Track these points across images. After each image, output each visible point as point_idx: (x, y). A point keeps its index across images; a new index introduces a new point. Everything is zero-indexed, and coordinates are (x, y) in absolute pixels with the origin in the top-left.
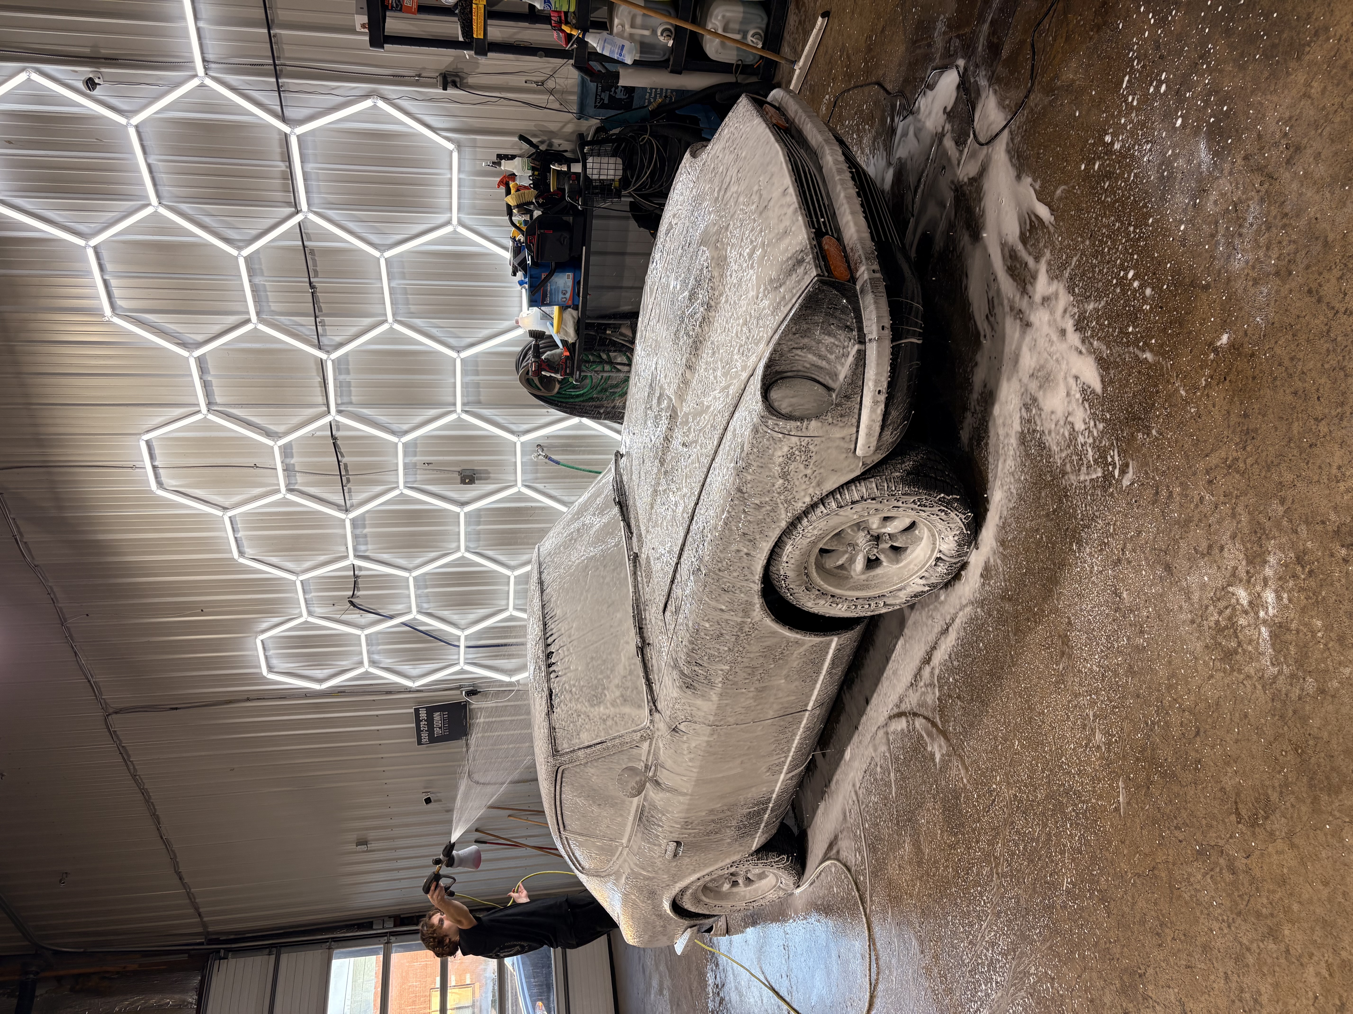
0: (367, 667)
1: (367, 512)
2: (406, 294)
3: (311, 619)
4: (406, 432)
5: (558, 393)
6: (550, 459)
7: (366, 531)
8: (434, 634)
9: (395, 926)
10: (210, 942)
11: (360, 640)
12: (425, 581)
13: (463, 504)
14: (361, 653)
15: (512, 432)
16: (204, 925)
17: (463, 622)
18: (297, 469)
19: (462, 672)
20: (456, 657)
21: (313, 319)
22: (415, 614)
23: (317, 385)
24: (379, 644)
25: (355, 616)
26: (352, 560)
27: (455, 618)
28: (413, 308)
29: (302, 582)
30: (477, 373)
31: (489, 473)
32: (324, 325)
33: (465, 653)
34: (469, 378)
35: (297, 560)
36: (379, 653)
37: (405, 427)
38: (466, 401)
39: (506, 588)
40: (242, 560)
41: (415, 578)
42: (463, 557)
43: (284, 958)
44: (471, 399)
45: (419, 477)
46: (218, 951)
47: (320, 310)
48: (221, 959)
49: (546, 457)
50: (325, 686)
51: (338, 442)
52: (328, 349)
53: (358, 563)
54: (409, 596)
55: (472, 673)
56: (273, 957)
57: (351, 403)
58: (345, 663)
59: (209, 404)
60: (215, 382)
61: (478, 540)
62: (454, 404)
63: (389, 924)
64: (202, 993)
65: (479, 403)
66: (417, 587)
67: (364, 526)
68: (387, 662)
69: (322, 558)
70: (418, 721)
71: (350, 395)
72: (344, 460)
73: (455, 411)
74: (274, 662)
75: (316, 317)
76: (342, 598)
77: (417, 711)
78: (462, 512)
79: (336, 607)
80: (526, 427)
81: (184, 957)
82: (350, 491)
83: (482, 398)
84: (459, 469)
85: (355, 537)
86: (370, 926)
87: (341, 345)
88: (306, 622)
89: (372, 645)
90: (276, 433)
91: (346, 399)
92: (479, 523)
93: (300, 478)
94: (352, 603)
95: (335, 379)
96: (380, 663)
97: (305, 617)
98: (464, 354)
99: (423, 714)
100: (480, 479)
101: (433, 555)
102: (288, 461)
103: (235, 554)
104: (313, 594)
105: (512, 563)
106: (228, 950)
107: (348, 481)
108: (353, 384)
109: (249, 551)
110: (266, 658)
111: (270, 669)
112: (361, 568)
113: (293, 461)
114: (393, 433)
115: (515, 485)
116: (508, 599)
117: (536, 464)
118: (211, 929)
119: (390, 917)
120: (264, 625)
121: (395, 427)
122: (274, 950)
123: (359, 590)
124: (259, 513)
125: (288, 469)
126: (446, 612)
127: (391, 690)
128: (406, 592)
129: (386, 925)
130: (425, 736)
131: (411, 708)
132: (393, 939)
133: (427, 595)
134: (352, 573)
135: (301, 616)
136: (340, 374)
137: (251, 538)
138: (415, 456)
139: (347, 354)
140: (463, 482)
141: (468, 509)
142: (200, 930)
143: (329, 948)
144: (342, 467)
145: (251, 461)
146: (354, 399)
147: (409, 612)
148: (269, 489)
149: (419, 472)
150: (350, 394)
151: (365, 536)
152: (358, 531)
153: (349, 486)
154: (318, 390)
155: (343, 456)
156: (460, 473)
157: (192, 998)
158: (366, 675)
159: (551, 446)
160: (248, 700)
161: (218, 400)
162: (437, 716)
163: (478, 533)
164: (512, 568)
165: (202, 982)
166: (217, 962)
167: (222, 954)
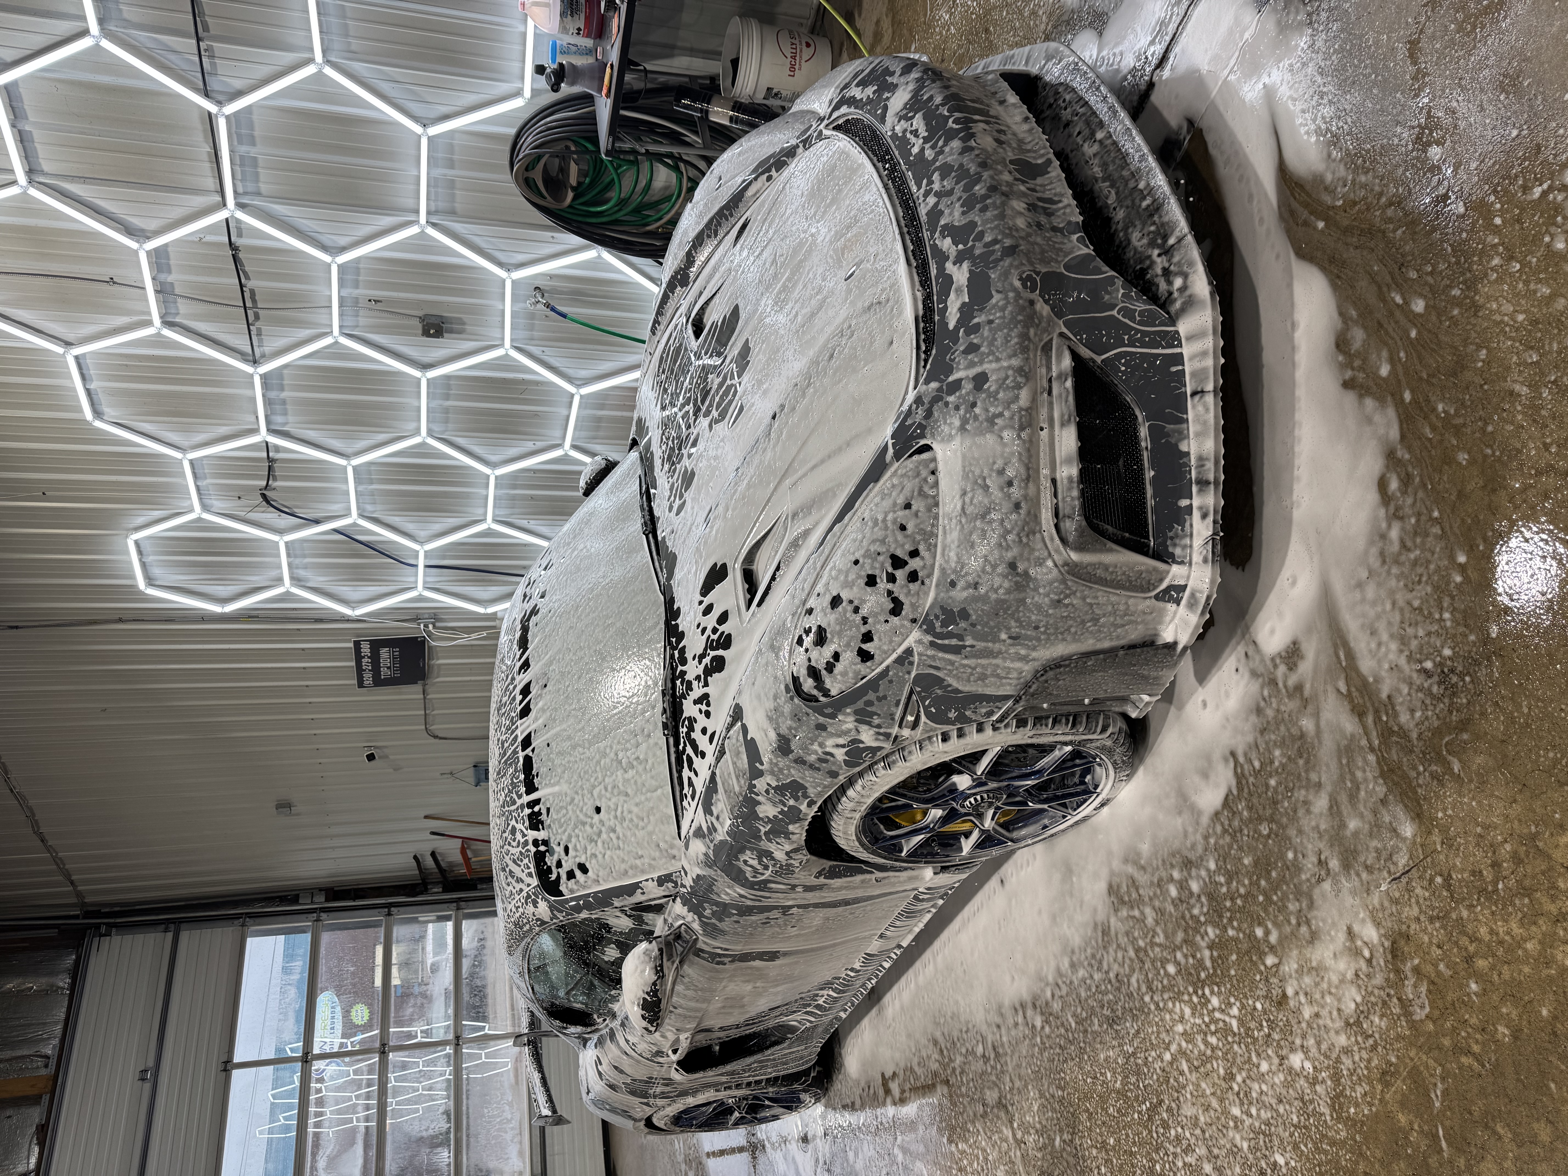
0: (288, 584)
1: (286, 366)
2: (344, 17)
3: (206, 516)
4: (343, 249)
5: (570, 206)
6: (553, 309)
7: (284, 395)
8: (379, 547)
9: (327, 900)
10: (88, 915)
11: (278, 549)
12: (369, 472)
13: (425, 367)
14: (279, 567)
15: (500, 264)
16: (79, 894)
17: (422, 534)
18: (177, 291)
19: (420, 599)
20: (412, 579)
21: (194, 42)
22: (354, 517)
23: (205, 157)
24: (304, 556)
25: (271, 516)
26: (263, 435)
27: (410, 527)
28: (355, 44)
29: (192, 462)
30: (451, 164)
31: (464, 324)
32: (211, 57)
33: (425, 575)
34: (438, 172)
35: (185, 430)
36: (305, 567)
37: (343, 241)
38: (433, 209)
39: (483, 492)
40: (98, 424)
41: (355, 468)
42: (423, 444)
43: (184, 936)
44: (441, 205)
45: (362, 321)
46: (98, 926)
47: (206, 29)
48: (101, 935)
49: (547, 305)
50: (230, 608)
51: (241, 255)
52: (220, 98)
53: (273, 440)
54: (347, 493)
55: (433, 600)
56: (170, 936)
57: (258, 194)
58: (256, 580)
59: (31, 171)
60: (38, 135)
61: (446, 421)
62: (417, 212)
63: (320, 898)
64: (77, 974)
65: (452, 213)
66: (358, 481)
67: (282, 388)
68: (318, 580)
69: (223, 430)
70: (359, 657)
71: (257, 181)
72: (250, 284)
73: (417, 222)
74: (156, 571)
75: (198, 40)
76: (249, 489)
77: (357, 644)
78: (424, 377)
79: (243, 502)
80: (521, 258)
81: (53, 932)
82: (259, 334)
83: (458, 206)
84: (420, 313)
85: (268, 402)
86: (295, 900)
87: (239, 94)
88: (199, 519)
89: (296, 556)
90: (143, 230)
91: (251, 187)
92: (447, 397)
93: (183, 307)
94: (264, 496)
95: (232, 151)
96: (307, 580)
97: (197, 511)
98: (434, 130)
99: (366, 649)
100: (451, 331)
101: (382, 437)
102: (162, 277)
103: (88, 414)
104: (209, 481)
105: (493, 458)
106: (110, 926)
107: (257, 317)
108: (261, 163)
109: (109, 411)
110: (144, 565)
111: (150, 581)
112: (278, 449)
113: (170, 278)
114: (324, 248)
115: (502, 345)
116: (486, 506)
117: (532, 316)
118: (89, 899)
119: (321, 890)
120: (140, 520)
121: (325, 239)
122: (172, 927)
123: (275, 479)
124: (121, 355)
125: (162, 290)
126: (397, 519)
127: (321, 618)
128: (343, 487)
129: (316, 899)
130: (368, 677)
131: (349, 641)
132: (324, 916)
133: (372, 493)
134: (265, 455)
135: (192, 510)
136: (240, 142)
137: (113, 393)
138: (357, 287)
139: (249, 109)
140: (426, 333)
141: (433, 373)
142: (74, 900)
143: (243, 925)
144: (247, 295)
145: (105, 272)
146: (264, 188)
147: (348, 514)
148: (135, 318)
149: (361, 313)
150: (256, 178)
151: (284, 402)
152: (272, 394)
153: (258, 324)
154: (207, 167)
155: (247, 278)
156: (422, 319)
157: (64, 982)
158: (287, 597)
159: (554, 291)
160: (121, 621)
161: (46, 166)
162: (384, 653)
163: (446, 411)
164: (493, 465)
165: (77, 962)
166: (96, 940)
167: (103, 929)
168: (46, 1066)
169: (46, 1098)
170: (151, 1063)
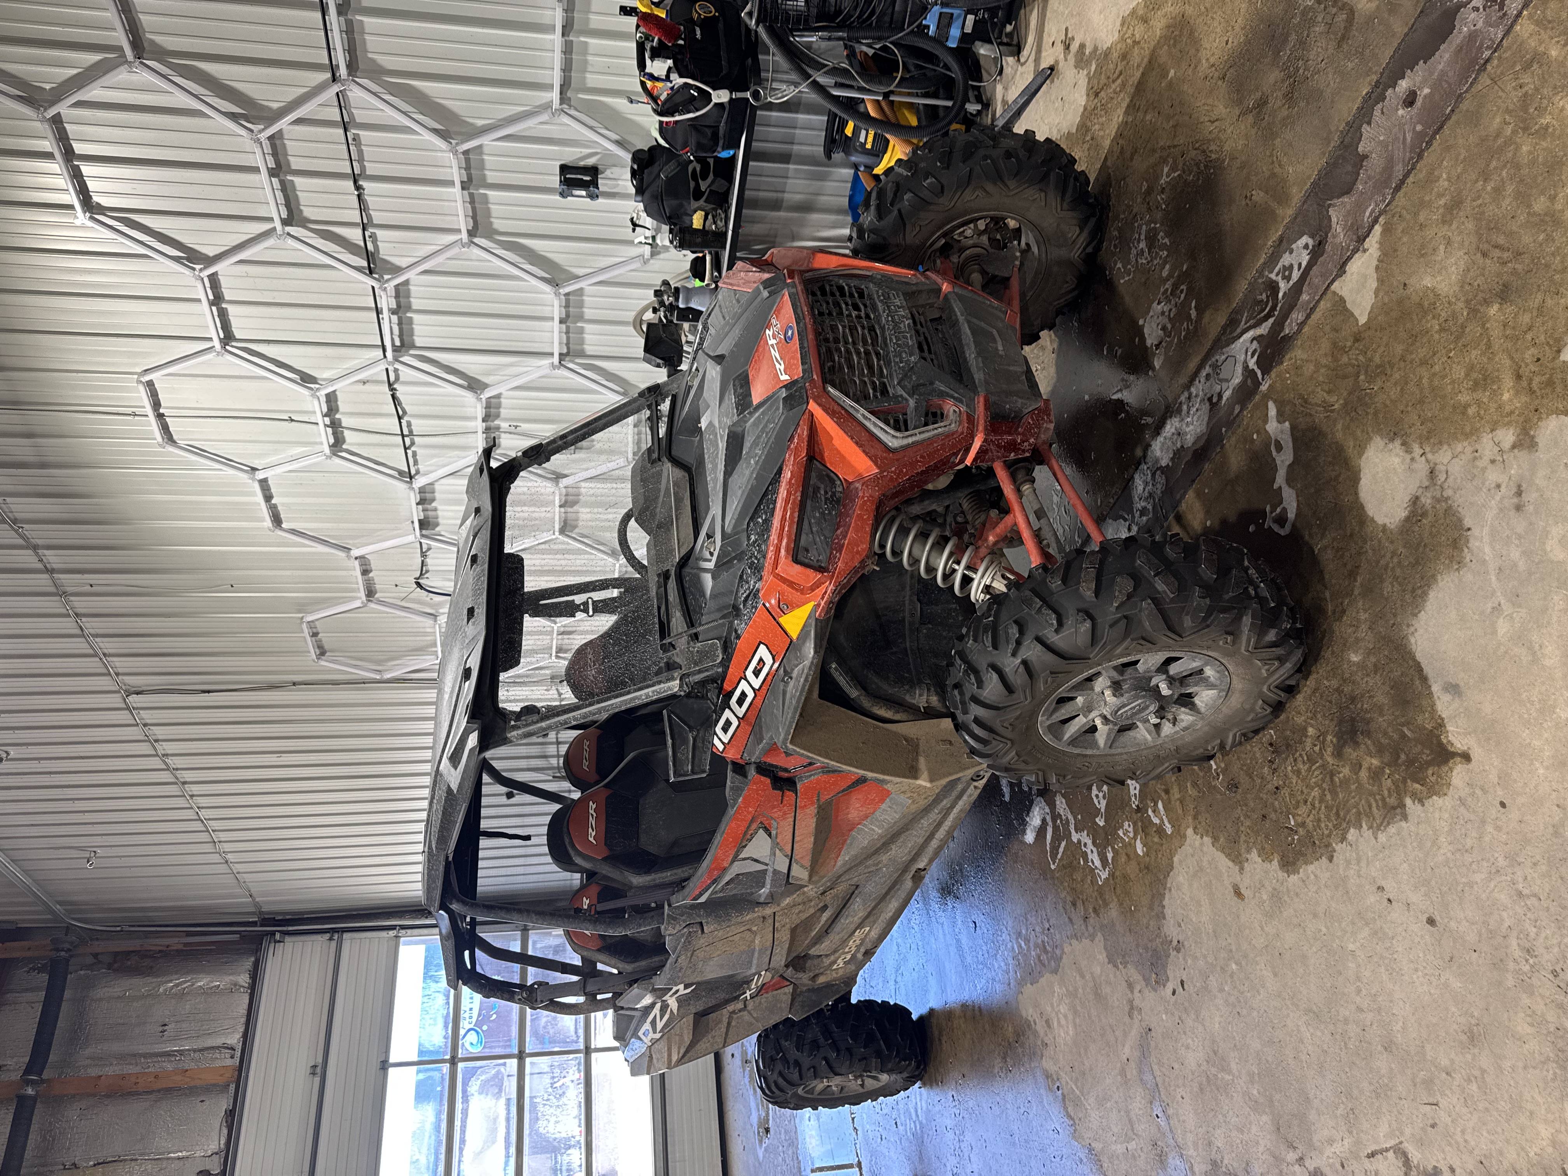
0: (440, 657)
1: (438, 481)
3: (370, 604)
7: (436, 503)
10: (264, 922)
16: (256, 904)
18: (344, 425)
26: (418, 536)
29: (355, 558)
40: (278, 531)
43: (347, 944)
46: (273, 934)
48: (276, 942)
50: (388, 675)
53: (426, 540)
56: (334, 943)
59: (225, 338)
60: (231, 309)
64: (256, 975)
67: (433, 498)
69: (381, 533)
76: (406, 578)
79: (399, 589)
81: (236, 937)
88: (364, 606)
93: (349, 437)
94: (419, 585)
97: (362, 599)
103: (270, 523)
106: (284, 933)
112: (430, 547)
118: (264, 909)
122: (336, 935)
123: (427, 571)
125: (333, 425)
134: (418, 552)
142: (253, 910)
143: (397, 936)
144: (404, 425)
148: (309, 447)
151: (435, 509)
157: (244, 979)
160: (294, 685)
161: (237, 333)
165: (256, 965)
166: (272, 945)
167: (278, 936)
168: (232, 1057)
169: (232, 1087)
170: (320, 1060)
